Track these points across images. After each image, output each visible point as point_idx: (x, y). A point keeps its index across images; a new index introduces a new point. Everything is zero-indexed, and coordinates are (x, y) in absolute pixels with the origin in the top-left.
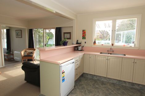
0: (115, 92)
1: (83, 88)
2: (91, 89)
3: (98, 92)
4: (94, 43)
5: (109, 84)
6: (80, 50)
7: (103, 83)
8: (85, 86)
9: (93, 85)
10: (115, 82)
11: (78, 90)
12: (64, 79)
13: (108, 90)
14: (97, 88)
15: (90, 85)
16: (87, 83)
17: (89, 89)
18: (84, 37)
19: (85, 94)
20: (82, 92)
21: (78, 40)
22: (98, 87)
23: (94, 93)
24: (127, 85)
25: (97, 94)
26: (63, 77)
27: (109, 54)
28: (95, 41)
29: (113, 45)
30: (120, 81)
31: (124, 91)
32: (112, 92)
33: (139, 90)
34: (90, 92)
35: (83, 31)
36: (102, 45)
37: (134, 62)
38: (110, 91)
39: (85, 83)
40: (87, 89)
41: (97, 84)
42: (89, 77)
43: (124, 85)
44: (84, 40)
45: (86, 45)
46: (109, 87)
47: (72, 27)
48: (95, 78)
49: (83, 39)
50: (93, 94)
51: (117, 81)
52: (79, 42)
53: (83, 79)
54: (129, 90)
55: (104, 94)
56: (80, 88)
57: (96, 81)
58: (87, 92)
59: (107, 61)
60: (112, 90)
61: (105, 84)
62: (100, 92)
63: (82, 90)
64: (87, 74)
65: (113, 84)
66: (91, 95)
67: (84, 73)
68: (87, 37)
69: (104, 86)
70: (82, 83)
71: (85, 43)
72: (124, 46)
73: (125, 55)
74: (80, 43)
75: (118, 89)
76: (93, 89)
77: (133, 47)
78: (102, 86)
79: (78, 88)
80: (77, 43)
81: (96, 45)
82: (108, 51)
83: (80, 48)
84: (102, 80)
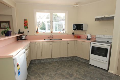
0: (60, 67)
1: (36, 73)
2: (43, 71)
3: (50, 71)
4: (37, 32)
5: (54, 63)
6: (24, 39)
7: (50, 64)
8: (37, 71)
9: (43, 67)
10: (57, 60)
11: (32, 77)
12: (20, 72)
13: (55, 67)
14: (47, 69)
15: (41, 69)
16: (37, 68)
17: (41, 72)
18: (26, 26)
19: (40, 77)
20: (37, 77)
21: (19, 30)
22: (48, 67)
23: (47, 73)
24: (65, 59)
25: (50, 73)
26: (19, 70)
27: (50, 40)
28: (37, 30)
29: (52, 32)
30: (60, 58)
31: (65, 64)
32: (59, 68)
33: (71, 61)
34: (43, 74)
35: (25, 20)
36: (44, 33)
37: (67, 43)
38: (57, 67)
39: (36, 68)
40: (40, 73)
41: (46, 66)
42: (37, 62)
43: (63, 60)
44: (26, 30)
45: (29, 34)
46: (55, 65)
47: (12, 15)
48: (42, 61)
49: (25, 28)
50: (46, 75)
51: (58, 59)
52: (21, 31)
53: (31, 66)
54: (67, 62)
55: (54, 71)
56: (33, 74)
57: (43, 64)
58: (41, 75)
59: (50, 45)
60: (58, 66)
61: (51, 64)
62: (51, 71)
63: (36, 76)
64: (34, 60)
65: (56, 61)
66: (45, 76)
67: (32, 60)
68: (29, 26)
69: (51, 65)
70: (33, 70)
71: (28, 32)
72: (59, 32)
73: (61, 39)
74: (23, 33)
75: (61, 64)
76: (45, 71)
77: (65, 33)
78: (50, 66)
79: (31, 75)
80: (19, 33)
81: (39, 33)
82: (49, 38)
83: (24, 37)
84: (48, 61)
